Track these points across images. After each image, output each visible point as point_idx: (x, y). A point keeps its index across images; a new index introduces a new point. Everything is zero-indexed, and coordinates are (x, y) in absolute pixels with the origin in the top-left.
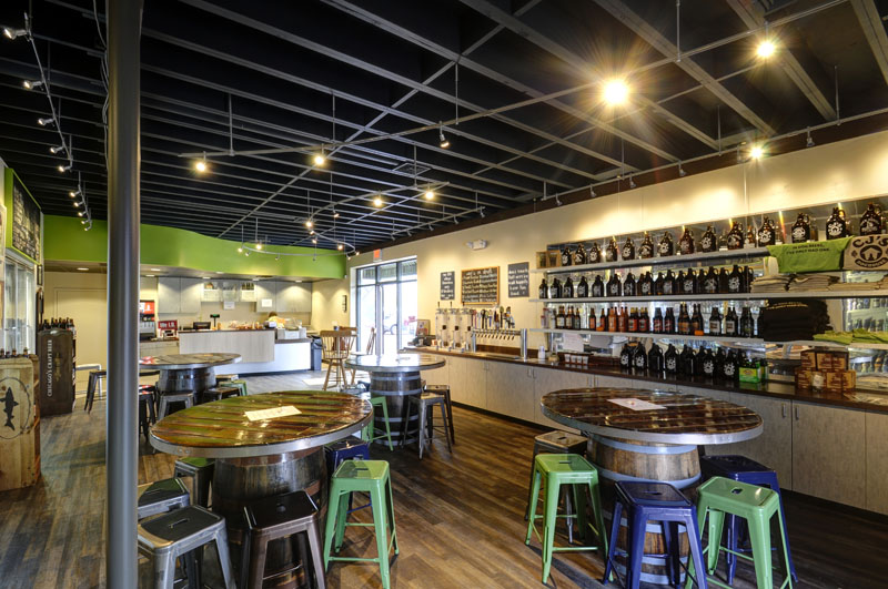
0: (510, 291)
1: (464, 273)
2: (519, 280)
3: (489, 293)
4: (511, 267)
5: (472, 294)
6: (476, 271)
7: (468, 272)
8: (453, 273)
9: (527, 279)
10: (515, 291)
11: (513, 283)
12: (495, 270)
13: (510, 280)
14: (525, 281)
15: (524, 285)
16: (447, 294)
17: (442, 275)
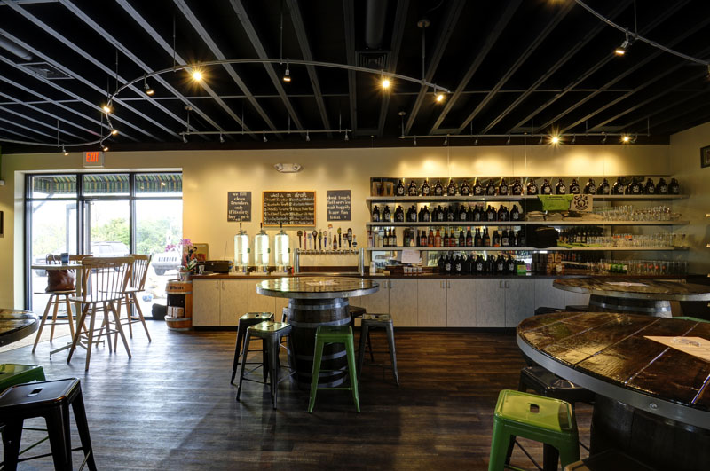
0: (328, 215)
1: (267, 195)
2: (340, 205)
3: (303, 216)
4: (330, 193)
5: (279, 216)
6: (285, 194)
7: (272, 193)
8: (249, 194)
9: (350, 205)
10: (337, 215)
11: (333, 208)
12: (311, 195)
13: (328, 205)
14: (347, 207)
15: (345, 210)
16: (238, 216)
17: (230, 194)
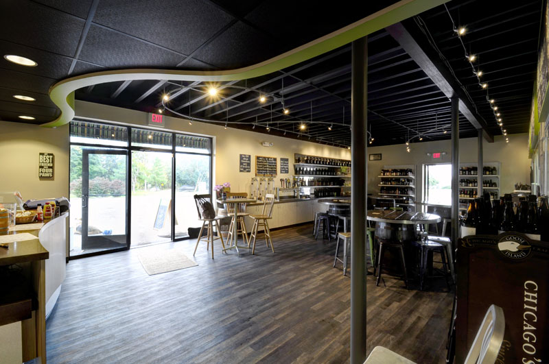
0: (281, 170)
2: (285, 166)
3: (272, 171)
4: (282, 159)
5: (263, 170)
6: (265, 158)
7: (260, 157)
8: (250, 156)
9: (288, 166)
10: (284, 171)
11: (282, 167)
12: (275, 159)
16: (245, 169)
17: (241, 155)
